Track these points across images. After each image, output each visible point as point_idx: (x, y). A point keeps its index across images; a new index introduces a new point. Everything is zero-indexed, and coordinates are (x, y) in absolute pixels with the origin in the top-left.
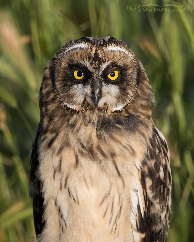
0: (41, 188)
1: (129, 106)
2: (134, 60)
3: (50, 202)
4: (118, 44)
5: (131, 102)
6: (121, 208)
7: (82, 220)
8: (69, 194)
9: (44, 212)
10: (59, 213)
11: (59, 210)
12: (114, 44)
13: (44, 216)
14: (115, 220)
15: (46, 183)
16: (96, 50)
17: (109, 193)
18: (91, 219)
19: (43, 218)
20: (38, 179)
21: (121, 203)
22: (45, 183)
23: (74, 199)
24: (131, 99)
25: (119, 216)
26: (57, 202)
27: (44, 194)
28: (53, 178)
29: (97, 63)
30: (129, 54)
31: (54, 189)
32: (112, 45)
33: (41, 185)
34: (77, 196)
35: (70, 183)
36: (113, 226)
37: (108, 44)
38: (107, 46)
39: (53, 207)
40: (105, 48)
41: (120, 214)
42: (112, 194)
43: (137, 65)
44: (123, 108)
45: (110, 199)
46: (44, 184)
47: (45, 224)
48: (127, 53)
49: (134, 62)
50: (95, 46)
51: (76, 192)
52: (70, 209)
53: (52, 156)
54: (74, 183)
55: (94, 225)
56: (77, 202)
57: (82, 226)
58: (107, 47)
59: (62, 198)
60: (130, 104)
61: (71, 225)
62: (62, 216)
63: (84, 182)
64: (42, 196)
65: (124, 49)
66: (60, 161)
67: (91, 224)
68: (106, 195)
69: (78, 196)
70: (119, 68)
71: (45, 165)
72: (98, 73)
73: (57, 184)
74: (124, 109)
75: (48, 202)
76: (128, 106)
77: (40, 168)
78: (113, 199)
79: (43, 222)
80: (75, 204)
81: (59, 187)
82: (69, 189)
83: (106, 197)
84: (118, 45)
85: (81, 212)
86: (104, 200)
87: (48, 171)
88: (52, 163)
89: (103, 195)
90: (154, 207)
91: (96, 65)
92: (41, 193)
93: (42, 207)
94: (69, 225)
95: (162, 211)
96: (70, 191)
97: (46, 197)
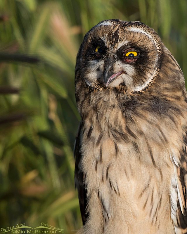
0: (84, 180)
1: (150, 88)
2: (158, 44)
3: (93, 194)
4: (142, 26)
5: (151, 85)
6: (161, 200)
7: (123, 211)
8: (110, 185)
9: (88, 203)
10: (101, 204)
11: (102, 202)
12: (138, 26)
13: (87, 207)
14: (155, 212)
15: (89, 175)
16: (118, 29)
17: (148, 185)
18: (132, 211)
19: (87, 209)
20: (81, 171)
22: (87, 174)
23: (115, 191)
24: (152, 82)
25: (159, 207)
26: (99, 194)
27: (87, 186)
28: (95, 170)
29: (114, 40)
30: (152, 38)
31: (96, 180)
32: (135, 26)
33: (84, 177)
34: (117, 186)
35: (111, 174)
36: (153, 218)
37: (131, 25)
38: (130, 26)
39: (96, 199)
40: (127, 28)
43: (160, 50)
44: (143, 89)
45: (149, 191)
46: (87, 176)
47: (88, 215)
48: (150, 37)
49: (158, 47)
50: (118, 25)
51: (117, 183)
52: (111, 199)
53: (93, 147)
54: (115, 173)
55: (134, 217)
56: (118, 193)
57: (123, 217)
58: (130, 28)
59: (104, 189)
60: (150, 86)
61: (112, 216)
62: (104, 208)
63: (125, 173)
64: (85, 188)
65: (148, 33)
66: (101, 151)
67: (132, 215)
68: (145, 186)
69: (119, 186)
70: (137, 49)
71: (87, 157)
72: (113, 50)
73: (99, 175)
74: (144, 91)
75: (91, 194)
76: (148, 89)
77: (83, 161)
78: (153, 191)
79: (86, 213)
80: (116, 195)
81: (101, 178)
82: (110, 180)
83: (145, 189)
84: (141, 28)
85: (121, 203)
86: (143, 192)
87: (90, 163)
88: (94, 154)
89: (142, 187)
91: (112, 42)
92: (84, 185)
93: (86, 199)
94: (111, 217)
96: (111, 182)
97: (89, 188)
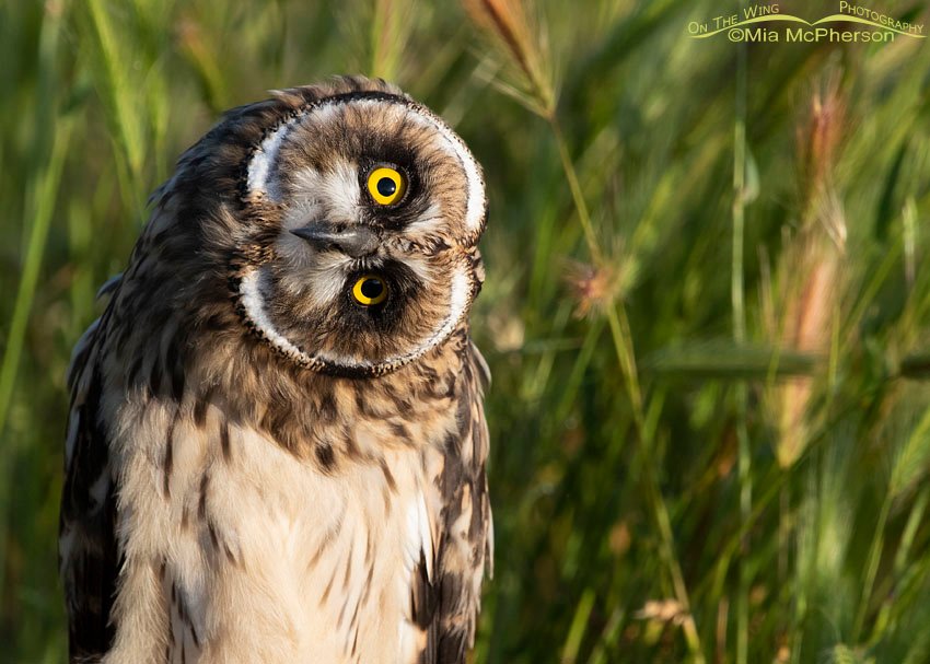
6: (371, 575)
8: (209, 538)
11: (174, 593)
14: (353, 614)
21: (371, 559)
23: (229, 554)
25: (365, 599)
26: (166, 568)
41: (367, 595)
42: (347, 526)
56: (238, 562)
68: (329, 529)
78: (352, 546)
80: (232, 567)
81: (180, 518)
83: (329, 537)
85: (251, 591)
86: (324, 548)
90: (456, 547)
95: (476, 564)
96: (214, 528)
